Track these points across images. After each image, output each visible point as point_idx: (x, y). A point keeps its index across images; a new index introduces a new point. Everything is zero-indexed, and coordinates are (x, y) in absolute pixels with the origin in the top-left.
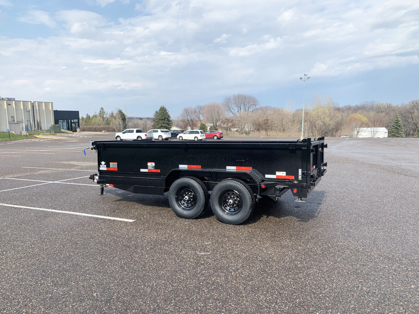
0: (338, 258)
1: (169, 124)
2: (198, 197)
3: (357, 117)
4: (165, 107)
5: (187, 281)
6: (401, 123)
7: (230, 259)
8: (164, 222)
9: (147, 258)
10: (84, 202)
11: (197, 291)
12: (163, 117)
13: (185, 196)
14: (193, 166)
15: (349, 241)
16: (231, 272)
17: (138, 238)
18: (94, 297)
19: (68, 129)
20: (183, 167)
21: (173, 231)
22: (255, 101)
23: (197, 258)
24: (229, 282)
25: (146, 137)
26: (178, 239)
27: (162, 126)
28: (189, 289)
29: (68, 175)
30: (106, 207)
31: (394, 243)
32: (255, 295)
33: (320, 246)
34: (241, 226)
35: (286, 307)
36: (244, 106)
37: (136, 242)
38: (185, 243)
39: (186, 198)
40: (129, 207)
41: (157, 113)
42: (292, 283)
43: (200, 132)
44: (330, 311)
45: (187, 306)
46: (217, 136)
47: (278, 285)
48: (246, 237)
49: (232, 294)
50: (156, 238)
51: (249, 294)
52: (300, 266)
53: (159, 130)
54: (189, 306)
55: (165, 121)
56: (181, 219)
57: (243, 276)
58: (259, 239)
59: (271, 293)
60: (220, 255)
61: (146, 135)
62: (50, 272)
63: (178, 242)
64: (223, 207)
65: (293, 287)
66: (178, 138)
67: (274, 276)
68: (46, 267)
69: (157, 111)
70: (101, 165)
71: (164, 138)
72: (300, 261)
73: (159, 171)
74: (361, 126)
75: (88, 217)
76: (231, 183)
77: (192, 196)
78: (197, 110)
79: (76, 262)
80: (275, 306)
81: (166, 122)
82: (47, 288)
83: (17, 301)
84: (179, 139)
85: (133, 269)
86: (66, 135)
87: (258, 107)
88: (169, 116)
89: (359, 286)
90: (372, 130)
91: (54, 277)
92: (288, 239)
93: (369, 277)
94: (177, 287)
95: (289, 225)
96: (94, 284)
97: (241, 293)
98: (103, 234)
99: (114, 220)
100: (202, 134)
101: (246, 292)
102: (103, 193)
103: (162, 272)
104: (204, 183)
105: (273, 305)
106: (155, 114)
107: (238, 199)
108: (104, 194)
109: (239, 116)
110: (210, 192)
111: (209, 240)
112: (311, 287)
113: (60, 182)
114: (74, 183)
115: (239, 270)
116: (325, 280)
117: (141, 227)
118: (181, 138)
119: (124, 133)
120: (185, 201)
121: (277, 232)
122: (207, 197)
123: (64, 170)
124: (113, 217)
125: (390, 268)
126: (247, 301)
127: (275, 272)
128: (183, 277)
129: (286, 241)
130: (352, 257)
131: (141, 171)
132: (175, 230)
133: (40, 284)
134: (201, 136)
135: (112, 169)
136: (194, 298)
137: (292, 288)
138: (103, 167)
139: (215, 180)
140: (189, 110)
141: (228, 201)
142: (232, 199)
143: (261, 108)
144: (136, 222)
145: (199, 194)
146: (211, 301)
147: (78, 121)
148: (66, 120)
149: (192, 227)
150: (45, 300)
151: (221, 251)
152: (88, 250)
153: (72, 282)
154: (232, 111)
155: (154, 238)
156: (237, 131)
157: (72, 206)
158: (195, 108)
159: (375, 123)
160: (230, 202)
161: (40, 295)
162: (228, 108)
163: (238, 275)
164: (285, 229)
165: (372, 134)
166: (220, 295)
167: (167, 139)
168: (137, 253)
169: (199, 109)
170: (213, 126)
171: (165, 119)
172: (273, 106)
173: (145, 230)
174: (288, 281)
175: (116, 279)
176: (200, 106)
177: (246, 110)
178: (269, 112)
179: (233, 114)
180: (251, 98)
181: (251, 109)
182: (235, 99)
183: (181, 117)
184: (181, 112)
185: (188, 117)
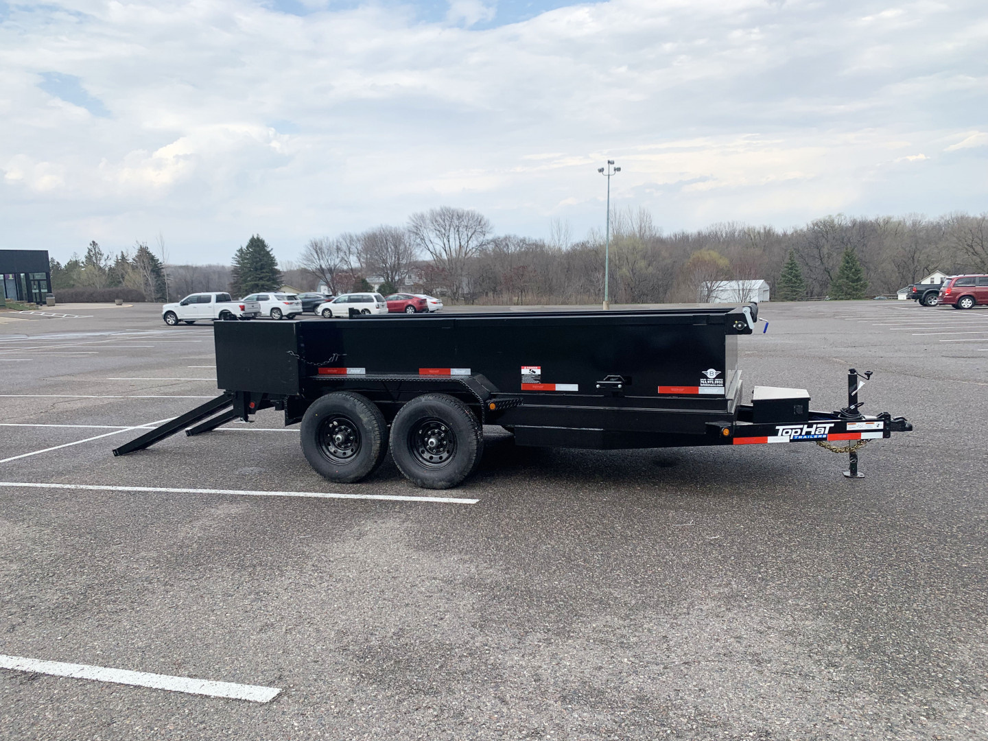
1: (273, 280)
3: (707, 258)
4: (261, 237)
6: (802, 270)
12: (257, 262)
19: (20, 298)
22: (483, 223)
25: (243, 312)
27: (257, 285)
36: (457, 236)
41: (241, 254)
46: (410, 305)
53: (271, 295)
55: (263, 272)
61: (243, 308)
66: (320, 314)
69: (241, 249)
71: (285, 313)
74: (716, 278)
78: (344, 247)
81: (267, 276)
84: (323, 314)
86: (21, 312)
87: (489, 237)
88: (271, 262)
90: (741, 287)
100: (380, 303)
106: (236, 255)
109: (446, 258)
118: (327, 314)
119: (183, 304)
134: (377, 308)
140: (324, 245)
143: (494, 241)
147: (48, 275)
148: (11, 275)
154: (431, 246)
158: (337, 242)
159: (746, 271)
162: (418, 241)
165: (741, 296)
167: (291, 316)
169: (348, 241)
170: (386, 283)
171: (264, 268)
172: (521, 236)
176: (351, 236)
177: (462, 244)
178: (512, 249)
179: (431, 252)
180: (473, 217)
181: (473, 243)
182: (434, 220)
183: (305, 262)
184: (303, 251)
185: (322, 261)
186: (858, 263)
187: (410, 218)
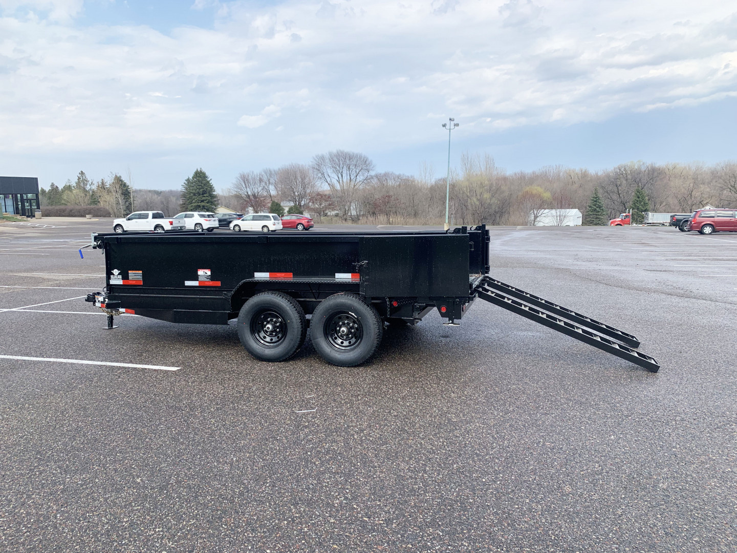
0: (510, 406)
1: (212, 202)
2: (288, 325)
3: (534, 192)
4: (204, 170)
5: (286, 452)
6: (604, 202)
7: (349, 417)
8: (232, 368)
9: (214, 424)
10: (80, 341)
11: (303, 463)
12: (199, 189)
13: (266, 325)
14: (279, 274)
15: (526, 383)
16: (353, 435)
17: (191, 394)
18: (139, 483)
19: (17, 211)
20: (261, 276)
21: (249, 381)
22: (367, 162)
23: (296, 418)
24: (351, 449)
26: (260, 393)
27: (199, 206)
28: (291, 462)
29: (37, 297)
30: (123, 348)
31: (589, 382)
32: (392, 463)
33: (482, 392)
34: (361, 369)
35: (439, 474)
36: (348, 172)
37: (189, 401)
38: (272, 398)
39: (268, 328)
40: (165, 347)
41: (188, 183)
42: (445, 443)
43: (273, 216)
44: (501, 475)
45: (292, 485)
46: (302, 224)
47: (425, 448)
48: (370, 384)
49: (358, 464)
50: (223, 393)
51: (384, 462)
52: (455, 420)
53: (196, 214)
54: (295, 485)
55: (205, 197)
56: (260, 363)
57: (371, 439)
58: (391, 386)
59: (415, 459)
60: (333, 411)
61: (171, 223)
62: (50, 453)
63: (261, 397)
64: (330, 339)
65: (448, 449)
67: (419, 437)
68: (41, 447)
69: (189, 179)
70: (112, 276)
71: (205, 227)
72: (454, 414)
73: (219, 284)
74: (541, 207)
75: (95, 366)
76: (343, 301)
77: (278, 324)
78: (265, 178)
79: (93, 437)
80: (423, 475)
81: (206, 199)
82: (52, 478)
83: (5, 499)
84: (234, 229)
85: (194, 440)
86: (14, 223)
87: (372, 173)
88: (211, 188)
89: (539, 442)
90: (558, 214)
91: (59, 461)
92: (434, 384)
93: (554, 429)
94: (272, 460)
95: (435, 363)
96: (133, 466)
97: (372, 461)
98: (130, 392)
99: (142, 369)
100: (275, 221)
101: (379, 460)
102: (112, 326)
103: (242, 442)
104: (298, 301)
105: (421, 474)
106: (185, 183)
107: (356, 326)
108: (114, 327)
109: (339, 188)
110: (308, 317)
111: (311, 392)
112: (472, 447)
113: (24, 309)
114: (52, 310)
115: (365, 432)
116: (493, 436)
117: (193, 378)
118: (237, 229)
119: (129, 219)
120: (267, 332)
121: (418, 374)
122: (306, 324)
123: (24, 288)
124: (139, 364)
125: (583, 416)
126: (382, 472)
127: (419, 430)
128: (278, 446)
129: (432, 386)
130: (530, 404)
131: (186, 285)
132: (253, 381)
133: (38, 471)
134: (274, 225)
135: (134, 283)
136: (300, 474)
137: (446, 450)
138: (116, 280)
139: (316, 296)
140: (250, 177)
141: (340, 329)
142: (346, 327)
143: (376, 176)
144: (183, 370)
145: (291, 319)
146: (327, 476)
147: (37, 196)
148: (10, 196)
149: (281, 374)
150: (54, 494)
151: (333, 406)
152: (108, 418)
153: (94, 465)
154: (328, 180)
155: (219, 393)
156: (337, 215)
157: (60, 349)
158: (260, 175)
159: (562, 201)
160: (343, 331)
161: (43, 487)
162: (320, 175)
163: (364, 438)
164: (429, 369)
165: (559, 220)
166: (341, 466)
168: (195, 416)
169: (268, 175)
170: (294, 206)
171: (205, 194)
172: (397, 173)
173: (201, 382)
174: (440, 442)
175: (169, 456)
176: (270, 171)
177: (352, 178)
178: (391, 183)
179: (329, 184)
180: (360, 158)
181: (360, 178)
182: (332, 160)
183: (235, 190)
184: (234, 181)
185: (248, 189)
186: (647, 198)
187: (314, 158)
